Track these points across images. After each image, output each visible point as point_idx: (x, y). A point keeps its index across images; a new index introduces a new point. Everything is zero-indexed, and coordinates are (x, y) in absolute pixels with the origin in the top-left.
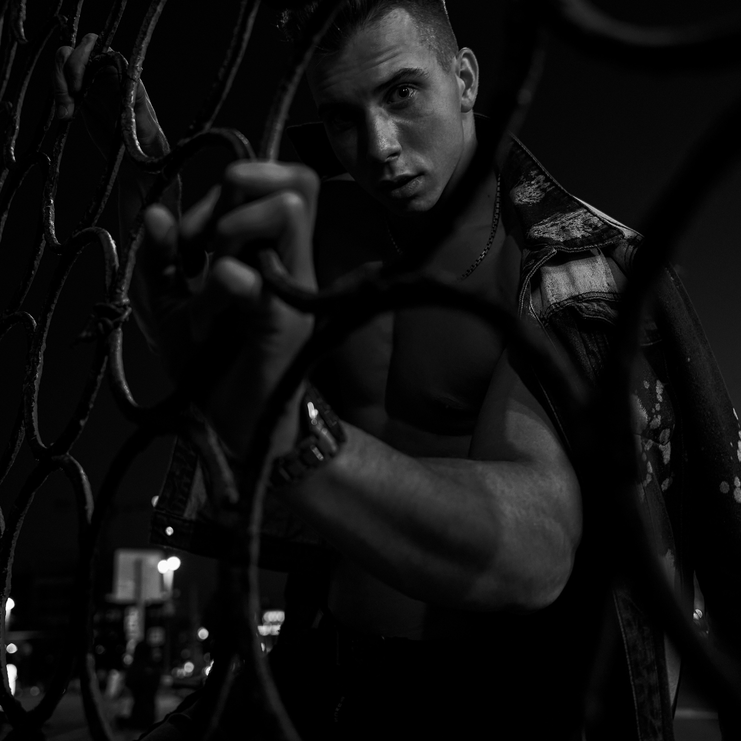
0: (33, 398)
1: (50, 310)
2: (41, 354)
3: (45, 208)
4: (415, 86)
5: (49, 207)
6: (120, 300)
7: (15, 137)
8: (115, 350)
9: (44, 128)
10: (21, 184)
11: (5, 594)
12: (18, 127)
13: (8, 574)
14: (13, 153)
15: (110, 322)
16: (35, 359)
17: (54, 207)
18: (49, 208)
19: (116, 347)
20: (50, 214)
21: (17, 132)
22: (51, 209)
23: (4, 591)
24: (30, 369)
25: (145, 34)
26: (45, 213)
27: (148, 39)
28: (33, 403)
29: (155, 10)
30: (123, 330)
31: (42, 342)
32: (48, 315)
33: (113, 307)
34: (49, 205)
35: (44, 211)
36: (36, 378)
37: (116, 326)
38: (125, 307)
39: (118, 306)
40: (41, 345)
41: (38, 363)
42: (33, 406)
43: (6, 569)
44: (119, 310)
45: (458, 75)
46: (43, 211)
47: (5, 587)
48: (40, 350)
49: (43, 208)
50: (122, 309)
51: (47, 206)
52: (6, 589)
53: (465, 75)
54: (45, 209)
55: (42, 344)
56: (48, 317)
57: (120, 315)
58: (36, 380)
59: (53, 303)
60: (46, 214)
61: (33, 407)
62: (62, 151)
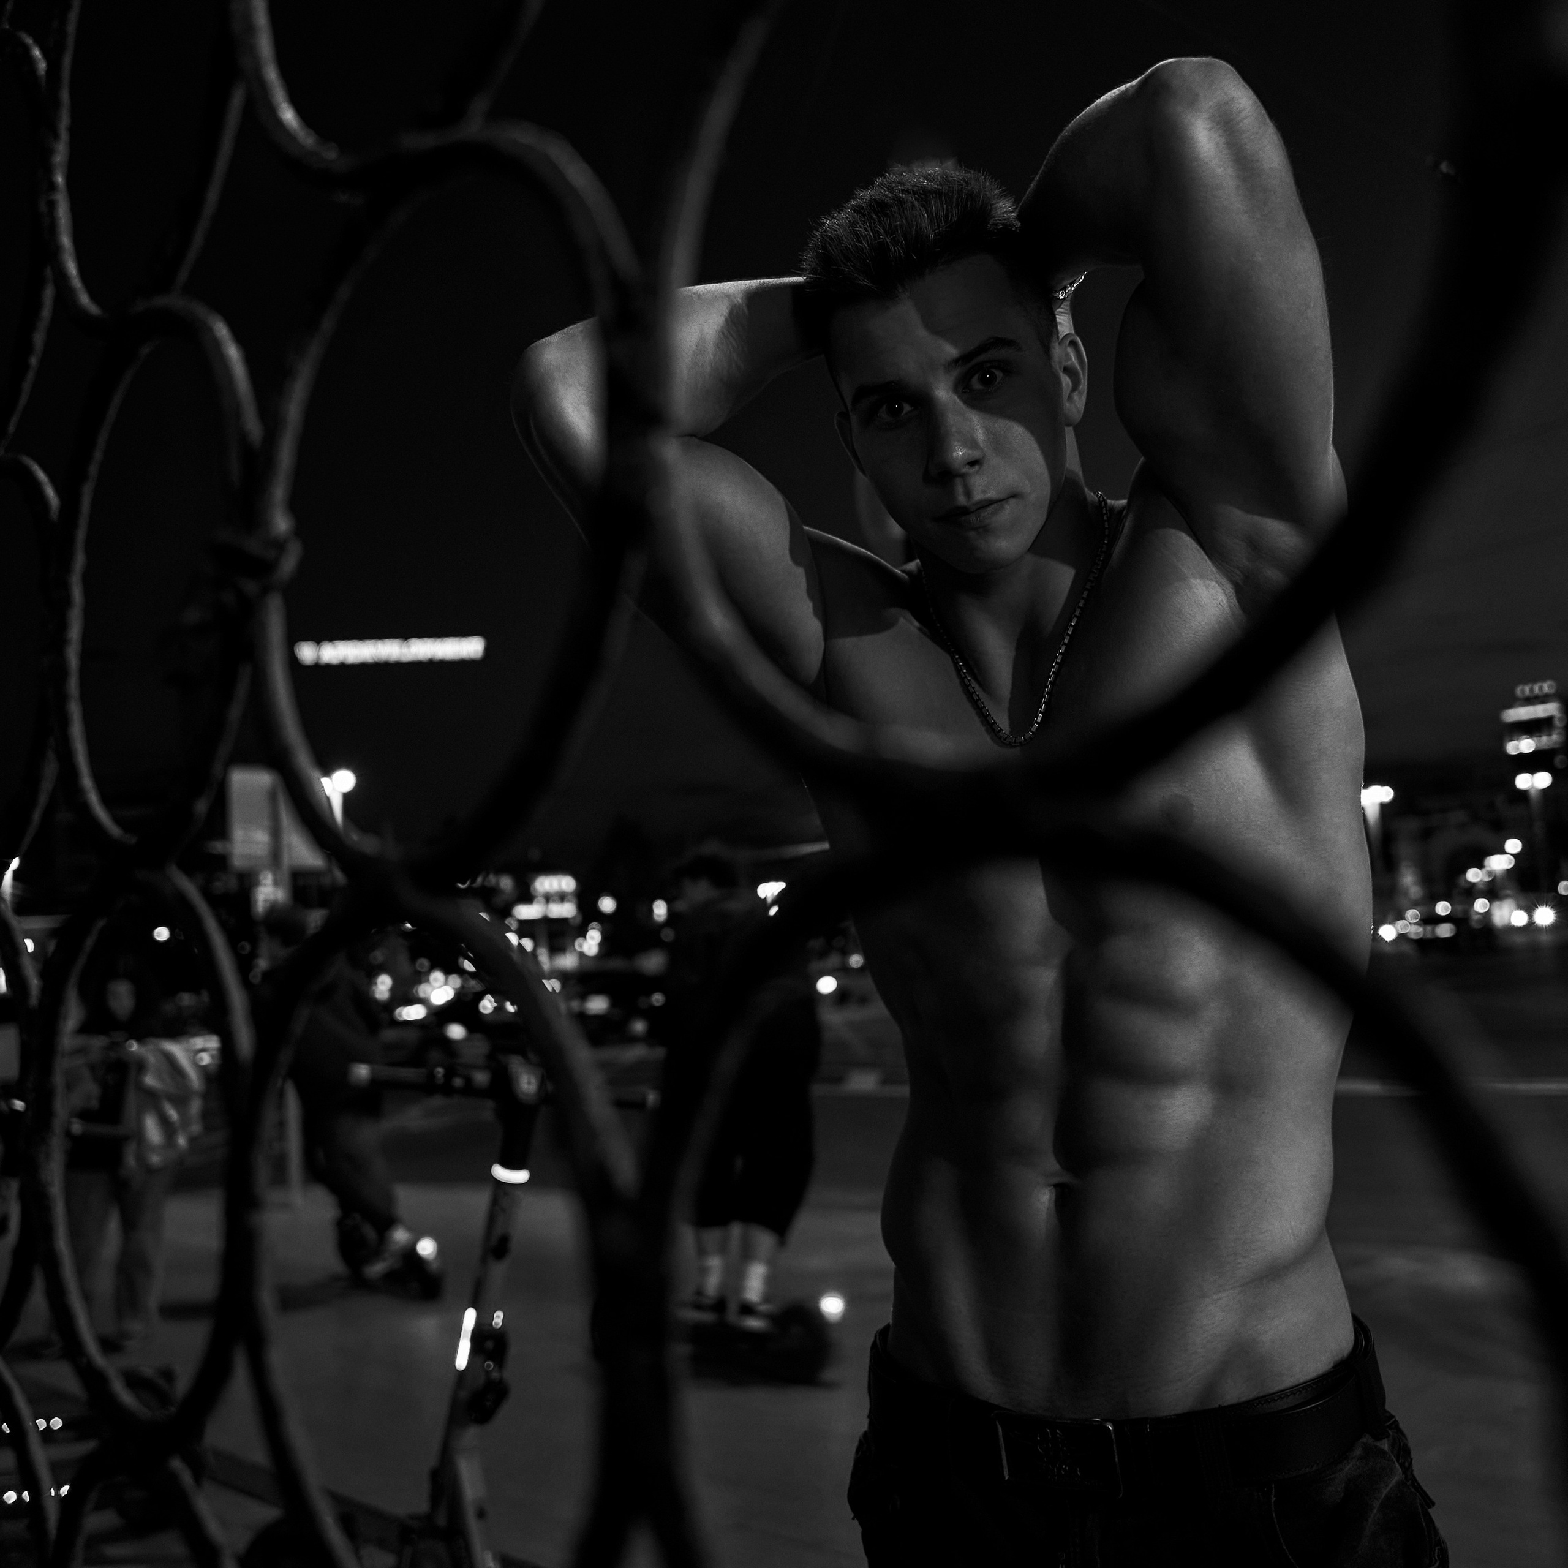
2: (72, 582)
6: (267, 524)
16: (62, 595)
44: (267, 555)
45: (1060, 368)
53: (1068, 371)
62: (70, 42)
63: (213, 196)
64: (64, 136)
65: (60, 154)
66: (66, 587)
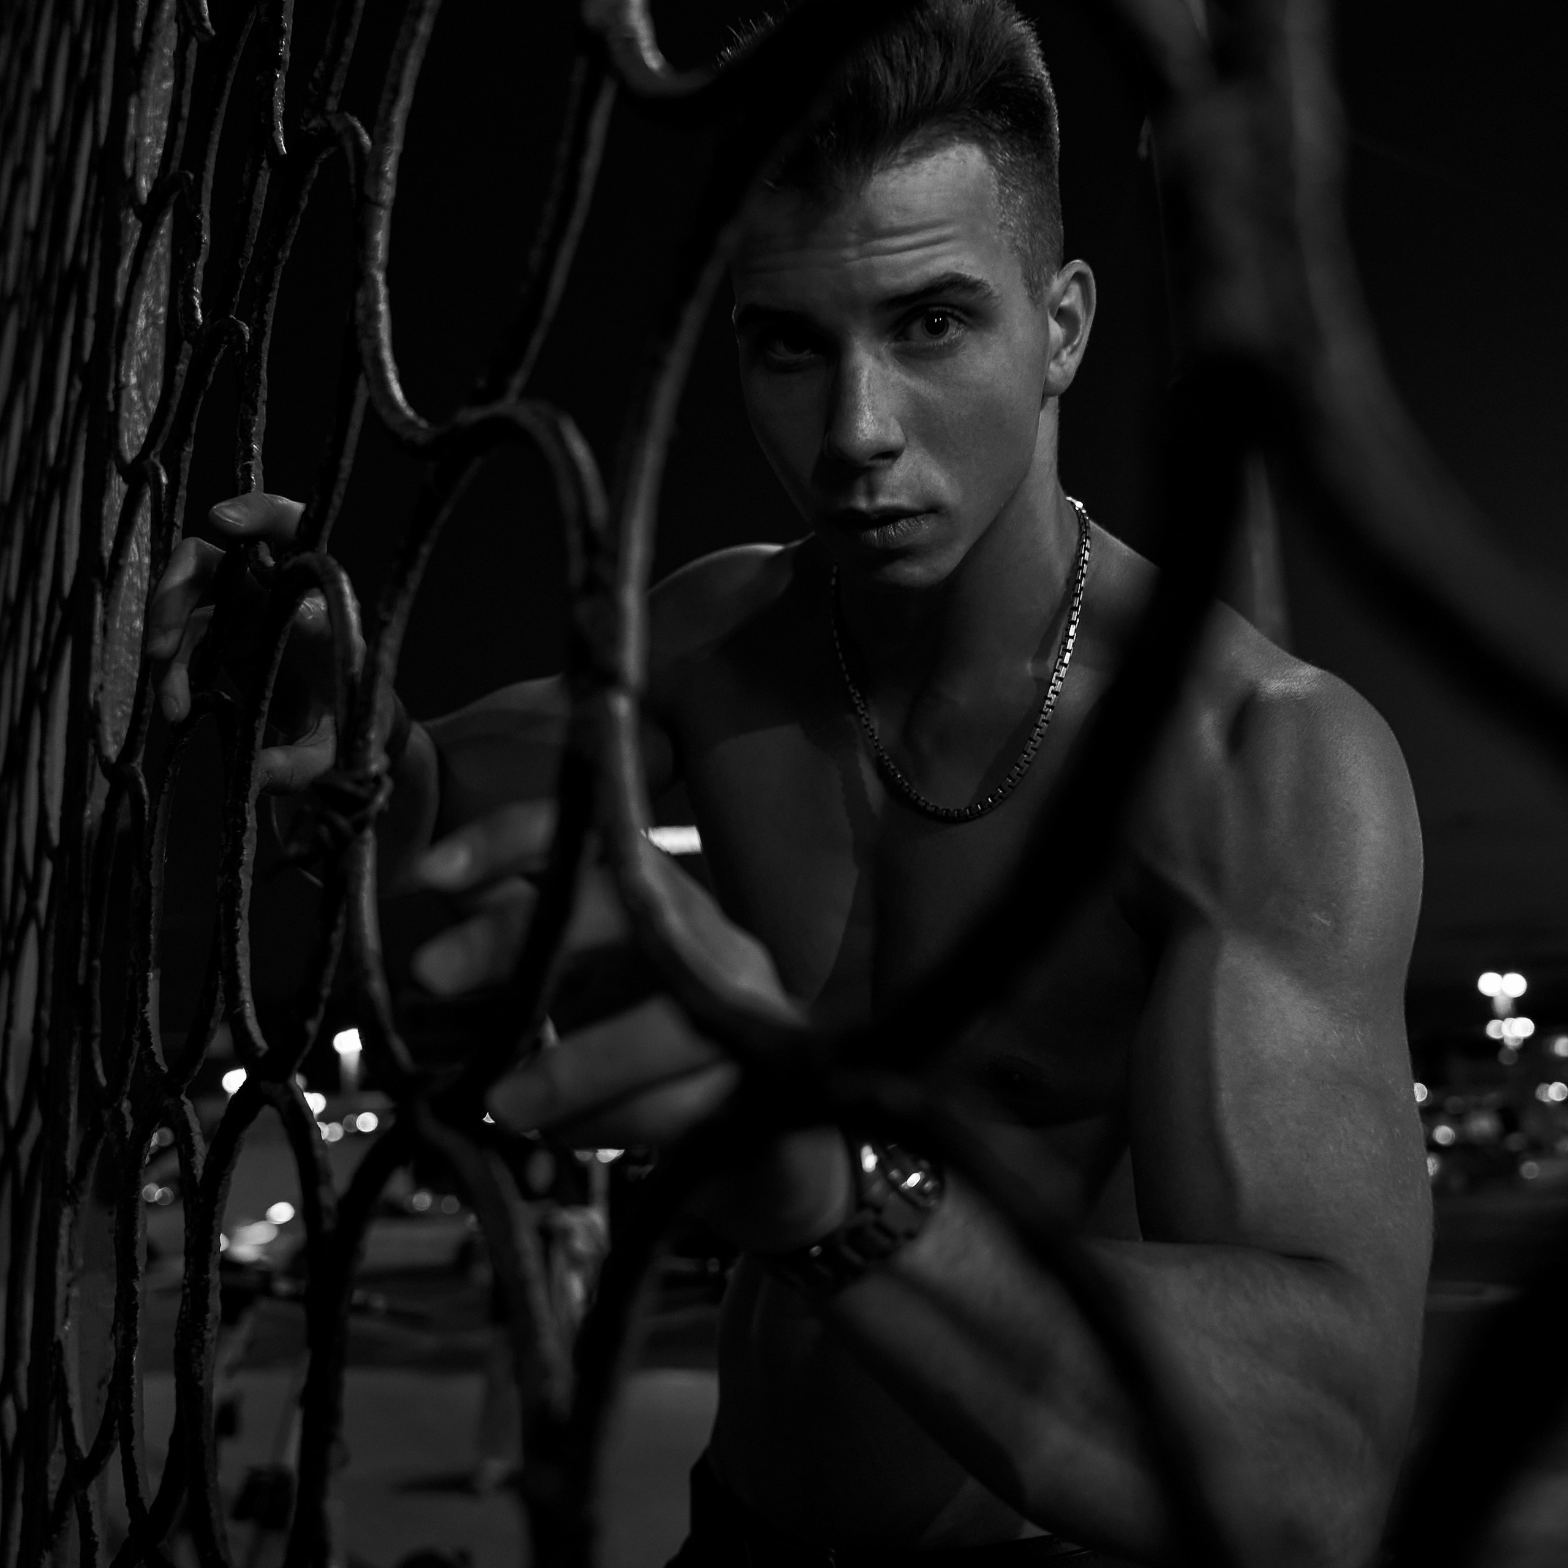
0: (237, 909)
1: (259, 713)
2: (249, 807)
3: (241, 468)
4: (963, 317)
5: (249, 464)
6: (365, 764)
7: (201, 262)
8: (358, 888)
9: (240, 264)
10: (211, 379)
11: (208, 1327)
12: (206, 238)
13: (211, 1286)
14: (197, 302)
15: (343, 822)
16: (239, 821)
17: (260, 461)
18: (249, 466)
19: (359, 877)
20: (252, 479)
21: (205, 249)
22: (254, 468)
23: (206, 1320)
24: (230, 843)
25: (396, 91)
26: (242, 479)
27: (404, 101)
28: (239, 921)
29: (413, 33)
30: (378, 835)
31: (250, 782)
32: (257, 724)
33: (349, 786)
34: (250, 460)
35: (240, 474)
36: (243, 862)
37: (359, 827)
38: (377, 780)
39: (360, 783)
40: (248, 790)
41: (244, 828)
42: (238, 927)
43: (206, 1277)
44: (363, 792)
45: (1052, 313)
46: (238, 475)
47: (208, 1312)
48: (245, 799)
49: (238, 467)
50: (372, 785)
51: (245, 462)
52: (209, 1316)
53: (1064, 316)
54: (241, 471)
55: (250, 785)
56: (258, 728)
57: (366, 802)
58: (243, 867)
59: (264, 698)
60: (242, 482)
61: (238, 931)
62: (269, 331)
63: (347, 462)
64: (262, 409)
65: (259, 424)
66: (242, 814)
